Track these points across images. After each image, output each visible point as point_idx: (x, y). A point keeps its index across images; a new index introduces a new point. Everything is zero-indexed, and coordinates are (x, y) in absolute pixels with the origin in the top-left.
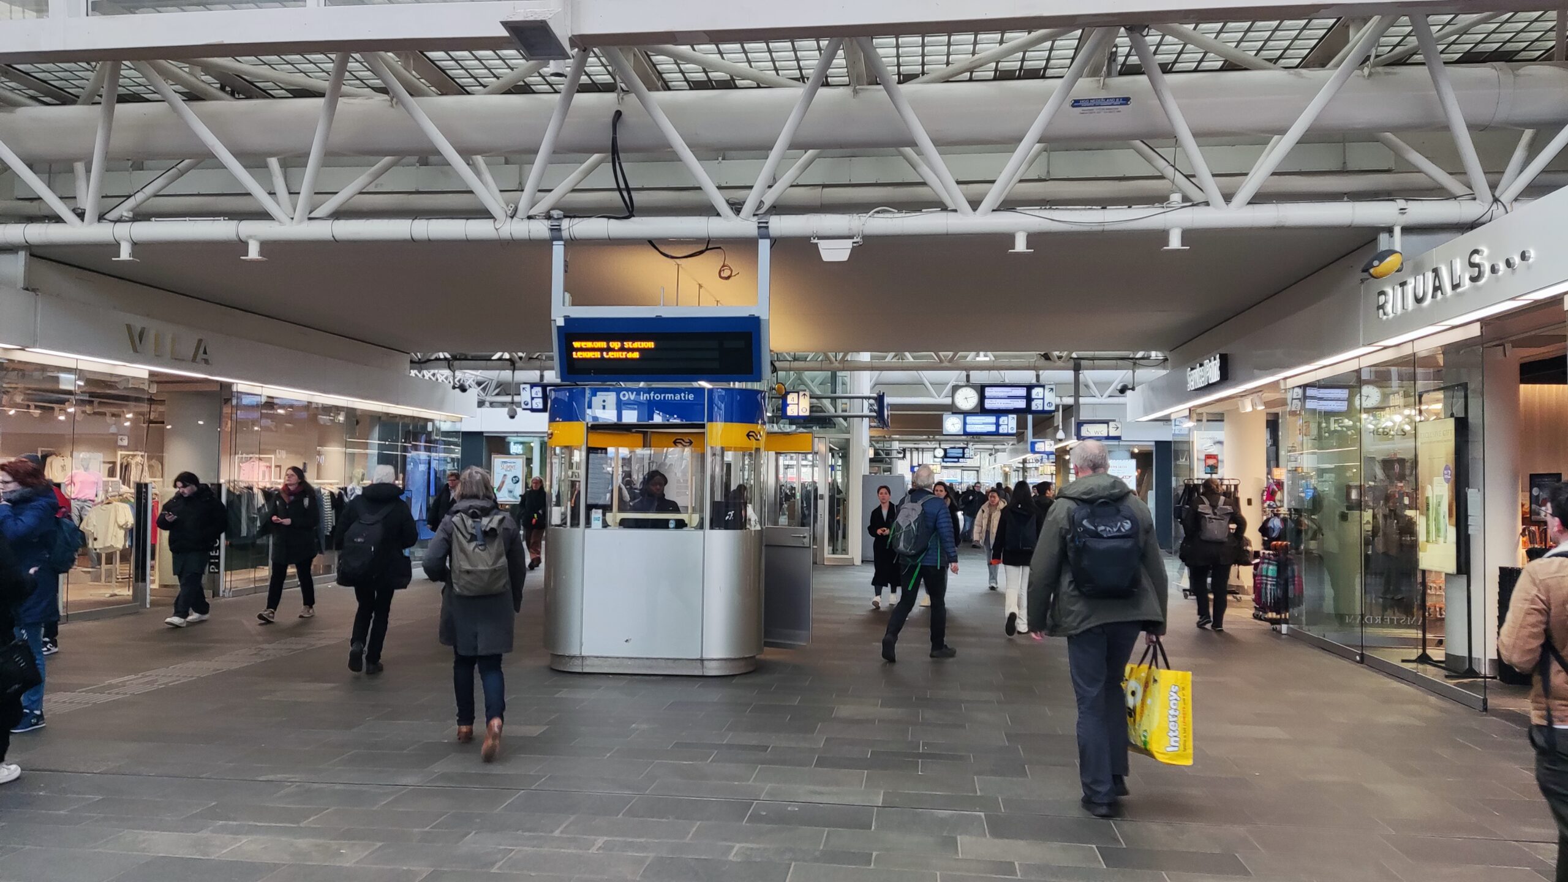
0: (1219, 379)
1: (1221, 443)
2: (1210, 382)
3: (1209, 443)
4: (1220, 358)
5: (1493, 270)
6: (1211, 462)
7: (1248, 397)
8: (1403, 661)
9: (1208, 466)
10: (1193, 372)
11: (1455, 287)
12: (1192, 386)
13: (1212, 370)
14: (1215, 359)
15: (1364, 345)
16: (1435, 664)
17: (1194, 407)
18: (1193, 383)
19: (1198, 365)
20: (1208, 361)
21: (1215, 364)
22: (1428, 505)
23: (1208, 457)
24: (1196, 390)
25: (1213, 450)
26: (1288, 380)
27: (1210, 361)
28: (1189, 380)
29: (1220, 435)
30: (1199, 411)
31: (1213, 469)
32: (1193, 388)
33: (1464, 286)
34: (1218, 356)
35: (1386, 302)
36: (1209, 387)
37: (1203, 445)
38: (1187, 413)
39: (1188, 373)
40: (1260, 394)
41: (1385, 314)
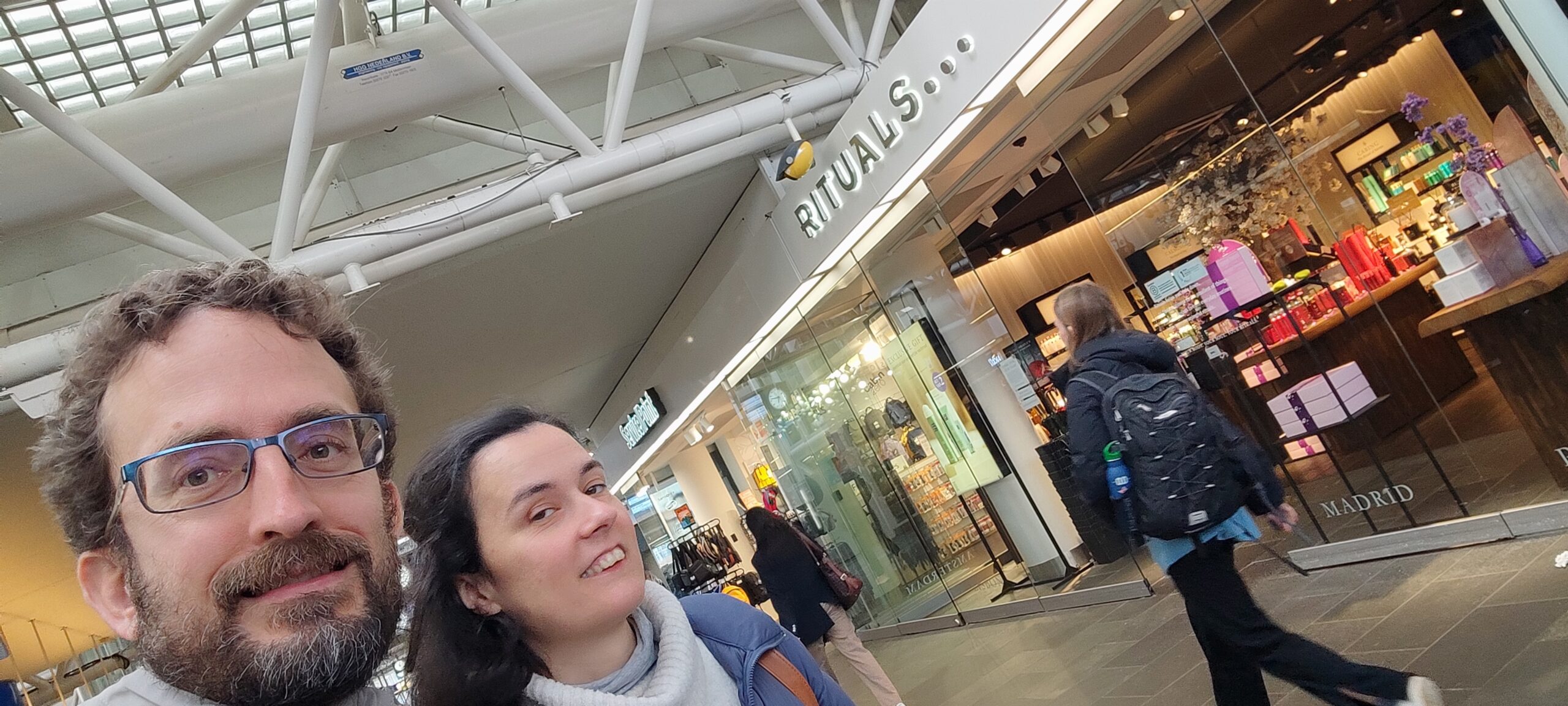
0: (658, 416)
1: (681, 495)
2: (650, 425)
3: (669, 500)
4: (649, 395)
5: (929, 88)
6: (684, 514)
7: (691, 425)
8: (993, 600)
9: (683, 520)
10: (626, 427)
11: (886, 143)
12: (632, 442)
13: (647, 412)
14: (644, 399)
15: (805, 280)
16: (1022, 585)
17: (640, 468)
18: (631, 439)
19: (628, 416)
20: (637, 405)
21: (647, 404)
22: (934, 425)
23: (678, 511)
24: (638, 444)
25: (678, 504)
26: (729, 379)
27: (640, 404)
28: (625, 437)
29: (675, 487)
30: (646, 471)
31: (689, 521)
32: (635, 443)
33: (898, 134)
34: (646, 393)
35: (809, 215)
36: (652, 431)
37: (664, 505)
38: (636, 478)
39: (622, 432)
40: (702, 415)
41: (815, 228)
